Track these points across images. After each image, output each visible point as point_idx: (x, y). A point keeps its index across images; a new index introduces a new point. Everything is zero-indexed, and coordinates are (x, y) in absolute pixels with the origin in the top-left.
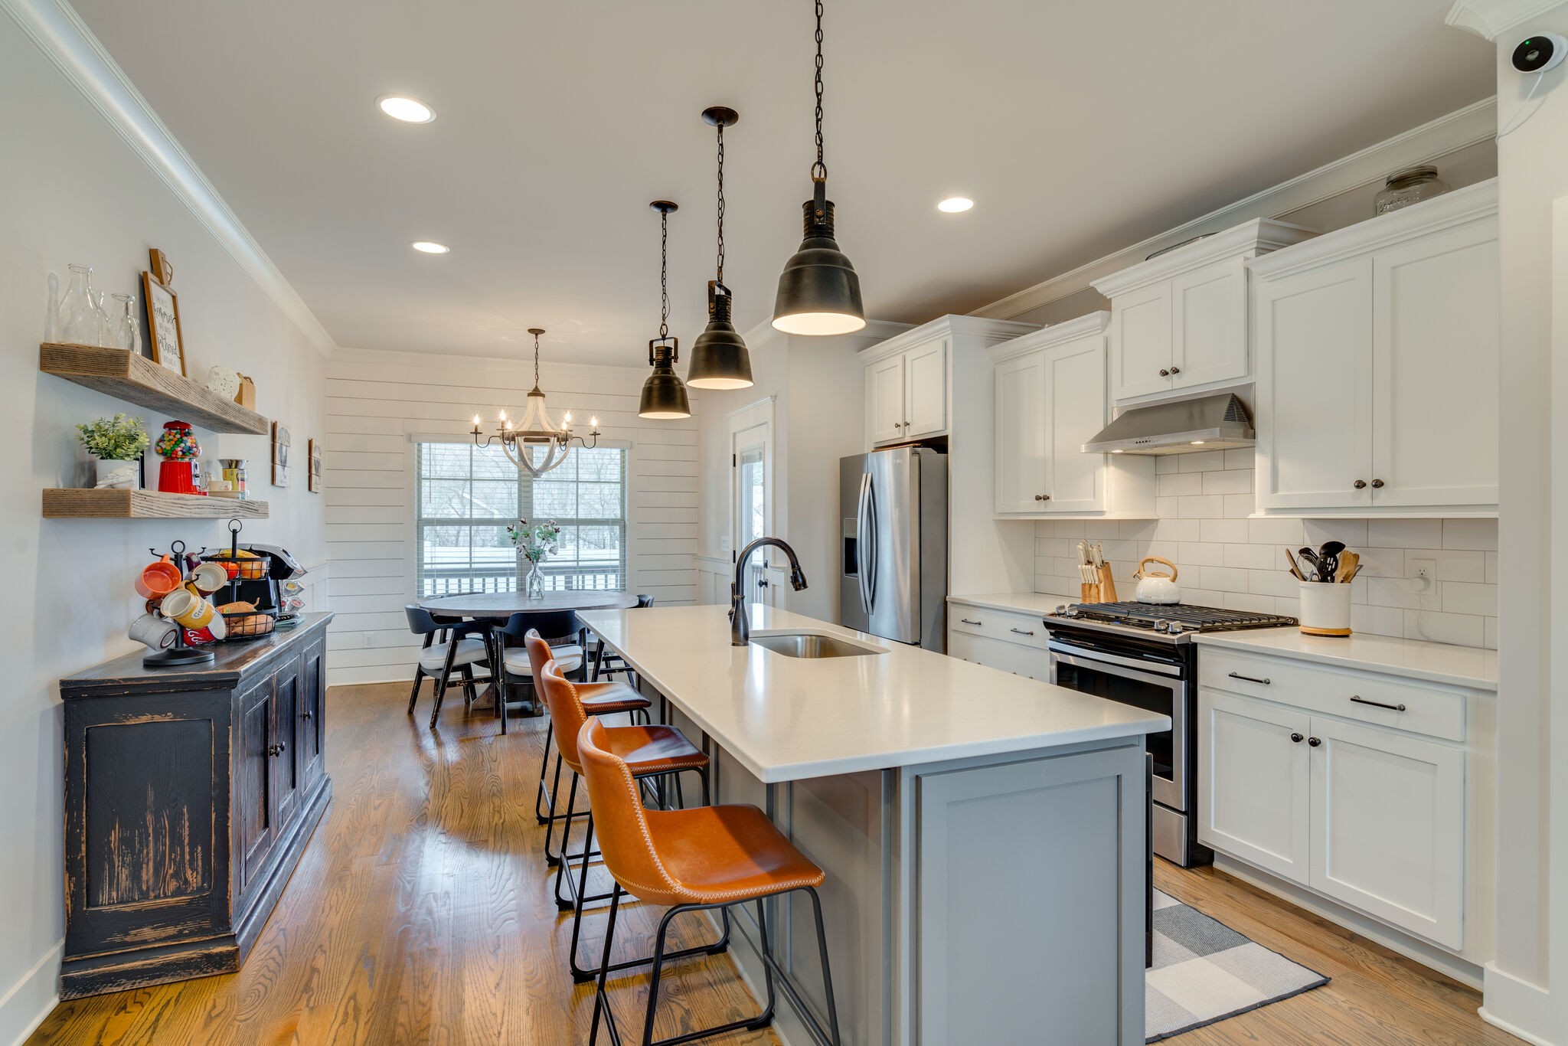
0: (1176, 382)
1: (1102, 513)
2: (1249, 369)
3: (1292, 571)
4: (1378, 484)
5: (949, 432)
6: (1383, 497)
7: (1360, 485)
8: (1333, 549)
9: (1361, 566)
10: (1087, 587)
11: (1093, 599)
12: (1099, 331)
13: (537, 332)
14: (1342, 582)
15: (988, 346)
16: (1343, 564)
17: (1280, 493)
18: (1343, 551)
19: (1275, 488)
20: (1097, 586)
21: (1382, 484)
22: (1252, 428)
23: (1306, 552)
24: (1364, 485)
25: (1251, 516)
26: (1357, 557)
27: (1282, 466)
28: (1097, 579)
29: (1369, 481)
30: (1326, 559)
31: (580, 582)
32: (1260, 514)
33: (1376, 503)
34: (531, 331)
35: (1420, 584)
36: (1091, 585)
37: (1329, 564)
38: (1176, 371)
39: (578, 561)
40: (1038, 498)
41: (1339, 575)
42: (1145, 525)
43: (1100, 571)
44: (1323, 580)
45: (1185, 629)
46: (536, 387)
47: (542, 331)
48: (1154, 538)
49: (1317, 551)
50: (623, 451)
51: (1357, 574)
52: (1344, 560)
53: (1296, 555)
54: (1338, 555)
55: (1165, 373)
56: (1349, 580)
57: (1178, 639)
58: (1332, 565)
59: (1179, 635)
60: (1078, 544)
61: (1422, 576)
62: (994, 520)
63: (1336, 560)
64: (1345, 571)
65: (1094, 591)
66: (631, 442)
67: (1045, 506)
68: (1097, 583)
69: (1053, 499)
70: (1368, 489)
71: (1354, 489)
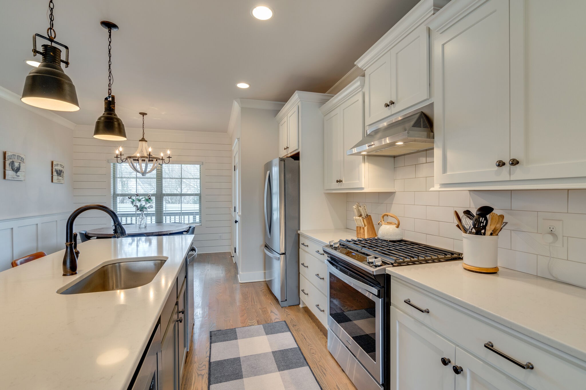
0: (394, 109)
1: (362, 188)
2: (430, 94)
3: (458, 226)
4: (515, 163)
5: (300, 150)
6: (518, 173)
7: (501, 164)
8: (485, 211)
9: (506, 223)
10: (359, 228)
11: (361, 235)
12: (361, 89)
13: (143, 114)
14: (491, 234)
15: (320, 107)
16: (491, 222)
17: (448, 173)
18: (491, 213)
19: (445, 170)
20: (363, 228)
21: (518, 163)
22: (432, 131)
23: (468, 213)
24: (504, 164)
25: (432, 189)
26: (502, 217)
27: (450, 155)
28: (363, 224)
29: (507, 160)
30: (479, 218)
31: (183, 219)
32: (437, 187)
33: (513, 178)
34: (140, 113)
35: (550, 238)
36: (360, 227)
37: (481, 222)
38: (392, 103)
39: (181, 211)
40: (337, 181)
41: (489, 229)
42: (390, 195)
43: (365, 220)
44: (478, 233)
45: (384, 263)
46: (143, 138)
47: (146, 114)
48: (394, 202)
49: (474, 212)
50: (200, 166)
51: (503, 228)
52: (492, 219)
53: (461, 215)
54: (488, 216)
55: (387, 105)
56: (497, 233)
57: (376, 271)
58: (483, 223)
59: (378, 268)
60: (354, 206)
61: (551, 233)
62: (324, 193)
63: (486, 219)
64: (493, 227)
65: (362, 230)
66: (202, 162)
67: (341, 186)
68: (363, 226)
69: (344, 182)
70: (507, 167)
71: (497, 168)
